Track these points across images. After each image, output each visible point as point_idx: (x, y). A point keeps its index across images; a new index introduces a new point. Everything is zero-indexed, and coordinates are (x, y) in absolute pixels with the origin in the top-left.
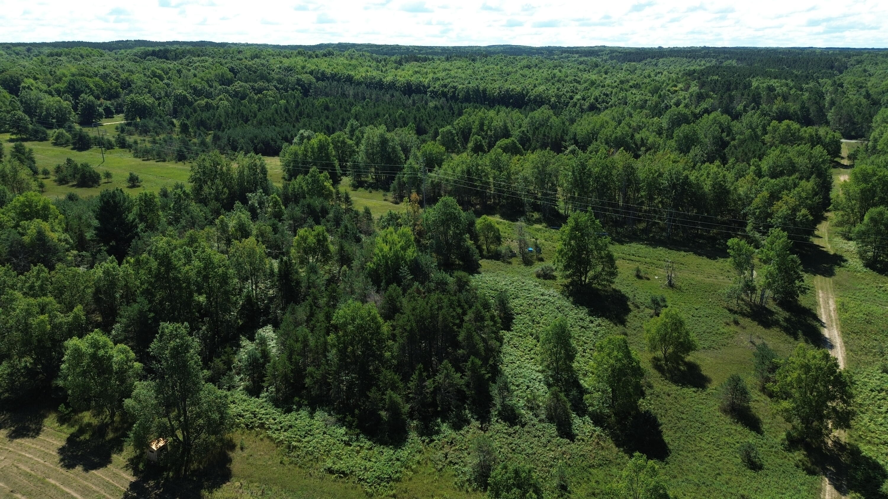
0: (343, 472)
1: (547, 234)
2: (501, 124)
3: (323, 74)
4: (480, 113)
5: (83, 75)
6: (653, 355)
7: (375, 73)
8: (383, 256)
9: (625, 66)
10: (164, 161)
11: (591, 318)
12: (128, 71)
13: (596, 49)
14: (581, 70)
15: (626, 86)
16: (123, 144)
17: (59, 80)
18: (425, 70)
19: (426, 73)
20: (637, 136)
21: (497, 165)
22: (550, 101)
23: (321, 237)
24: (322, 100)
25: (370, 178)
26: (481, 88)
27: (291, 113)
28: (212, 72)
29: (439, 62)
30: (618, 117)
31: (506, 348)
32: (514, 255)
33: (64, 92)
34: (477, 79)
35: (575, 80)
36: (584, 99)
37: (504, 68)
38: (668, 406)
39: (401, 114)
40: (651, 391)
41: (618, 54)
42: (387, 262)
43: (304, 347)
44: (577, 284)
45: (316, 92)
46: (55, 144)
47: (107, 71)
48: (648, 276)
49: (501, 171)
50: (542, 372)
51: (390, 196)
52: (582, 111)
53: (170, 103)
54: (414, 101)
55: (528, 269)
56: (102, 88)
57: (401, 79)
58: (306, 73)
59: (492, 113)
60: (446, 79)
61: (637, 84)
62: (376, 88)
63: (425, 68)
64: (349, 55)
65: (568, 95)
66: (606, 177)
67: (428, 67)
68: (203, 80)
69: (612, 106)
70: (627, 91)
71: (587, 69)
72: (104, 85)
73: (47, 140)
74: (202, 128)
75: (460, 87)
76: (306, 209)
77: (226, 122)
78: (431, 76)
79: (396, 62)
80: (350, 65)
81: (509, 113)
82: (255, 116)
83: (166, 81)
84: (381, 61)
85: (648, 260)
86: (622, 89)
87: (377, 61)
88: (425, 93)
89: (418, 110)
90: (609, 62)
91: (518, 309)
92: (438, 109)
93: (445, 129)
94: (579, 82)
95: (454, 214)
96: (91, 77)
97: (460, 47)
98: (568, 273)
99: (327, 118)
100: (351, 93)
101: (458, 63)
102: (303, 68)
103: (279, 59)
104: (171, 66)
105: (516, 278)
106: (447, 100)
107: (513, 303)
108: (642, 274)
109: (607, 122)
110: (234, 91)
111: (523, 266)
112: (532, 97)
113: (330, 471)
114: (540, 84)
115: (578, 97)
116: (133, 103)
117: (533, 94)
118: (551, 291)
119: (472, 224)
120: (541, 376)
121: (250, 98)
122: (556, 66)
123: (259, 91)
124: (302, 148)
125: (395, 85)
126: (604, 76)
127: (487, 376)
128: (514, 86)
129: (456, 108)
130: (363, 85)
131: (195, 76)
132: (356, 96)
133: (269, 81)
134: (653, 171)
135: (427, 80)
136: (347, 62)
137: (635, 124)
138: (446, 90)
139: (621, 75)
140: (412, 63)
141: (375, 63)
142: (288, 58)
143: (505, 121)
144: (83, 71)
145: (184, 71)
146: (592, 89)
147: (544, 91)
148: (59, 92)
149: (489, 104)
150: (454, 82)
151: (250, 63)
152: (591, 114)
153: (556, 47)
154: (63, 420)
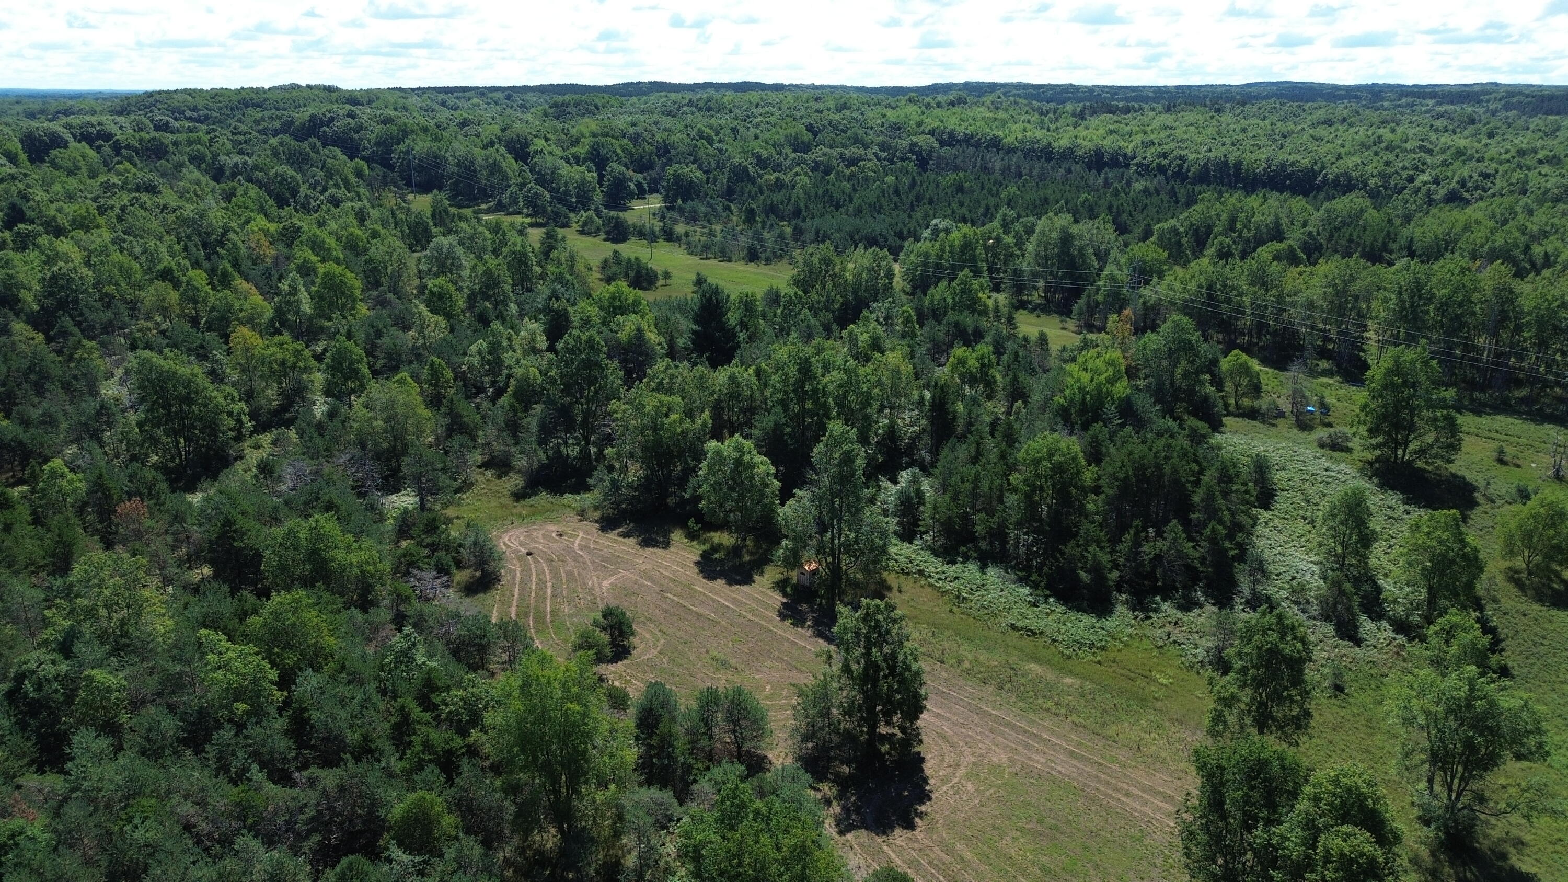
0: (1031, 630)
1: (1342, 392)
2: (1269, 220)
3: (952, 134)
4: (1233, 200)
5: (607, 135)
6: (1508, 564)
7: (1039, 134)
8: (1080, 388)
9: (1536, 122)
10: (730, 261)
11: (1407, 507)
12: (665, 130)
13: (1477, 89)
14: (1437, 130)
15: (1528, 160)
16: (669, 236)
17: (576, 142)
18: (1128, 128)
19: (1130, 134)
20: (1537, 250)
21: (1260, 280)
22: (1366, 185)
23: (986, 361)
24: (951, 177)
25: (1036, 297)
26: (1232, 159)
27: (904, 197)
28: (781, 132)
29: (1152, 114)
30: (1502, 215)
31: (1260, 529)
32: (1281, 415)
33: (585, 160)
34: (1223, 145)
35: (1421, 147)
36: (1436, 182)
37: (1279, 124)
38: (1519, 628)
39: (1086, 200)
40: (1495, 606)
41: (1522, 98)
42: (1084, 399)
43: (974, 489)
44: (1388, 460)
45: (938, 165)
46: (582, 232)
47: (639, 129)
48: (1518, 462)
49: (1267, 290)
50: (1317, 563)
51: (1071, 324)
52: (1430, 202)
53: (723, 179)
54: (1106, 179)
55: (1305, 435)
56: (632, 155)
57: (1085, 143)
58: (923, 132)
59: (1254, 201)
60: (1167, 143)
61: (1554, 157)
62: (1039, 158)
63: (1127, 124)
64: (993, 103)
65: (1405, 174)
66: (1461, 305)
67: (1131, 123)
68: (767, 143)
69: (1494, 195)
70: (1529, 169)
71: (1450, 127)
72: (633, 151)
73: (569, 227)
74: (772, 216)
75: (1192, 157)
76: (952, 330)
77: (807, 207)
78: (1138, 138)
79: (1074, 115)
80: (996, 119)
81: (1285, 201)
82: (851, 201)
83: (717, 145)
84: (1048, 112)
85: (1523, 440)
86: (1520, 166)
87: (1042, 114)
88: (1127, 166)
89: (1116, 193)
90: (1502, 114)
91: (1285, 484)
92: (1150, 194)
93: (1166, 225)
94: (1430, 152)
95: (1190, 342)
96: (617, 138)
97: (1189, 87)
98: (1374, 441)
99: (961, 204)
100: (998, 166)
101: (1190, 116)
102: (919, 125)
103: (881, 110)
104: (723, 122)
105: (1284, 445)
106: (1166, 179)
107: (1278, 477)
108: (1507, 458)
109: (1478, 222)
110: (814, 161)
111: (1295, 431)
112: (1330, 177)
113: (1013, 627)
114: (1348, 154)
115: (1425, 177)
116: (677, 178)
117: (1332, 172)
118: (1342, 466)
119: (1214, 362)
120: (1315, 568)
121: (838, 173)
122: (1384, 122)
123: (853, 162)
124: (937, 245)
125: (1073, 153)
126: (1485, 141)
127: (1232, 553)
128: (1297, 157)
129: (1182, 192)
130: (1019, 153)
131: (756, 137)
132: (1005, 170)
133: (866, 146)
134: (1550, 298)
135: (1131, 145)
136: (991, 115)
137: (1535, 228)
138: (1165, 162)
139: (1522, 141)
140: (1103, 117)
141: (1037, 116)
142: (893, 108)
143: (1276, 215)
144: (607, 130)
145: (741, 130)
146: (1457, 164)
147: (1356, 166)
148: (578, 160)
149: (1244, 188)
150: (1181, 148)
151: (837, 117)
152: (1447, 208)
153: (1389, 86)
154: (692, 536)
